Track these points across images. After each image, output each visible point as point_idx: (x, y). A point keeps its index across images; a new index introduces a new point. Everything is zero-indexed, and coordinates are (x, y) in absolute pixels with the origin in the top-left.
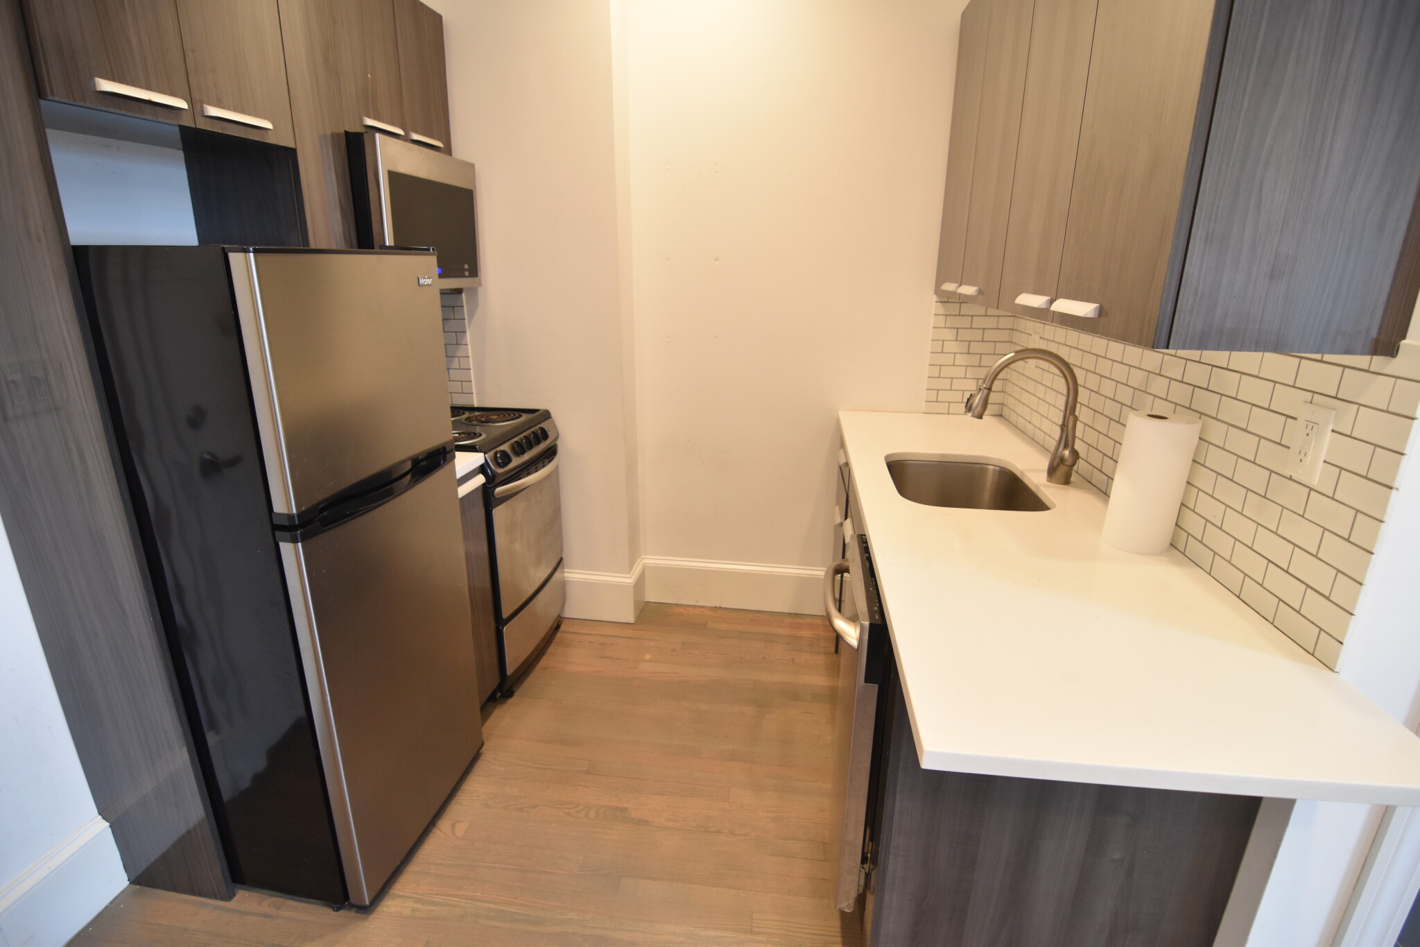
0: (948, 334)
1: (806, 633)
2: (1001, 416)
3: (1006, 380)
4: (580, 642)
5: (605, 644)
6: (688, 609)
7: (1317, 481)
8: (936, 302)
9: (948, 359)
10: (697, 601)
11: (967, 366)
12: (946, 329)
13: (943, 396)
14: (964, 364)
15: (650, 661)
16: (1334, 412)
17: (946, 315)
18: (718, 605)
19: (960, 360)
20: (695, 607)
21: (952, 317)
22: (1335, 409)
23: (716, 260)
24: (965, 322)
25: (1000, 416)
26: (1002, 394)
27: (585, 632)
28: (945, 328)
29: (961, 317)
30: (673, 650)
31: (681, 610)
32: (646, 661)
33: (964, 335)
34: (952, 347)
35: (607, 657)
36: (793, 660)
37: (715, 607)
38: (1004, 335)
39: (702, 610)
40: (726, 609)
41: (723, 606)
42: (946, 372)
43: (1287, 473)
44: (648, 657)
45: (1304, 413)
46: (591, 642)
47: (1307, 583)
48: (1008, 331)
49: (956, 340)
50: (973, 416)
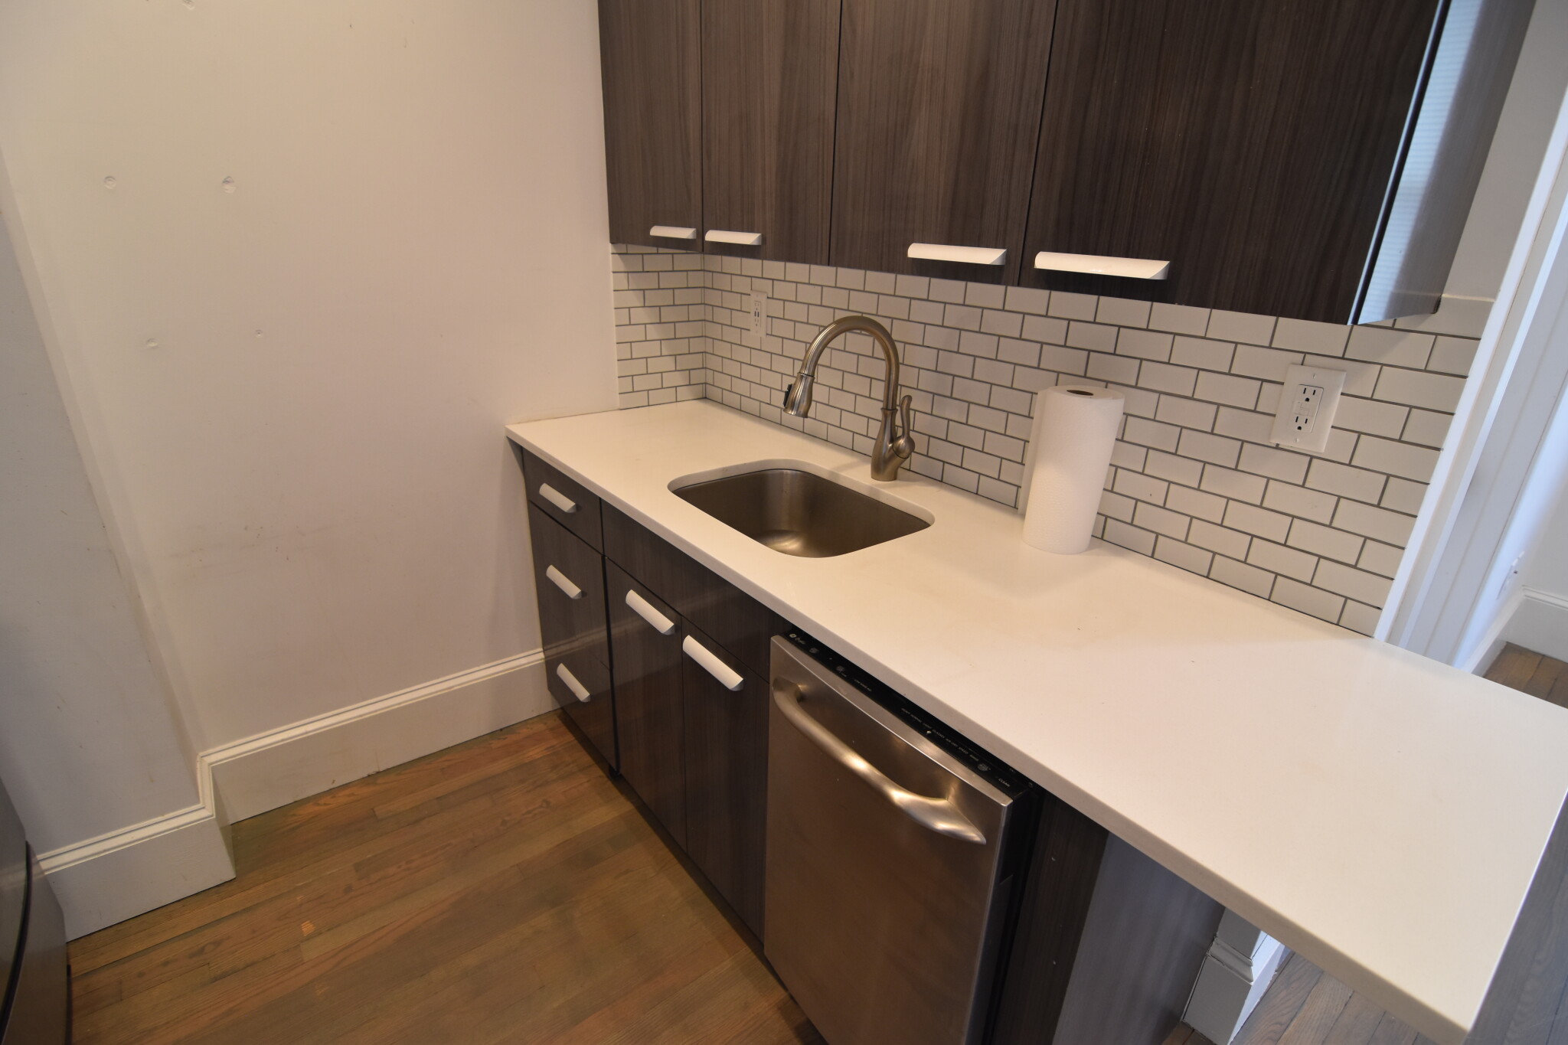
0: (634, 299)
1: (535, 753)
2: (706, 398)
3: (706, 352)
4: (141, 975)
5: (202, 951)
6: (322, 802)
7: (1324, 448)
8: (613, 254)
9: (637, 333)
10: (334, 781)
11: (661, 340)
12: (631, 292)
13: (641, 383)
14: (658, 338)
15: (318, 933)
16: (1345, 373)
17: (628, 272)
18: (372, 770)
19: (653, 332)
20: (331, 792)
21: (634, 274)
22: (1345, 371)
23: (226, 182)
24: (651, 281)
25: (704, 398)
26: (704, 370)
27: (139, 947)
28: (629, 290)
29: (644, 274)
30: (348, 889)
31: (310, 809)
32: (310, 937)
33: (653, 298)
34: (641, 315)
35: (224, 975)
36: (548, 803)
37: (369, 776)
38: (694, 296)
39: (347, 792)
40: (387, 771)
41: (381, 770)
42: (639, 350)
43: (1273, 442)
44: (307, 928)
45: (1297, 377)
46: (166, 963)
47: (1319, 553)
48: (699, 290)
49: (644, 306)
50: (797, 415)
